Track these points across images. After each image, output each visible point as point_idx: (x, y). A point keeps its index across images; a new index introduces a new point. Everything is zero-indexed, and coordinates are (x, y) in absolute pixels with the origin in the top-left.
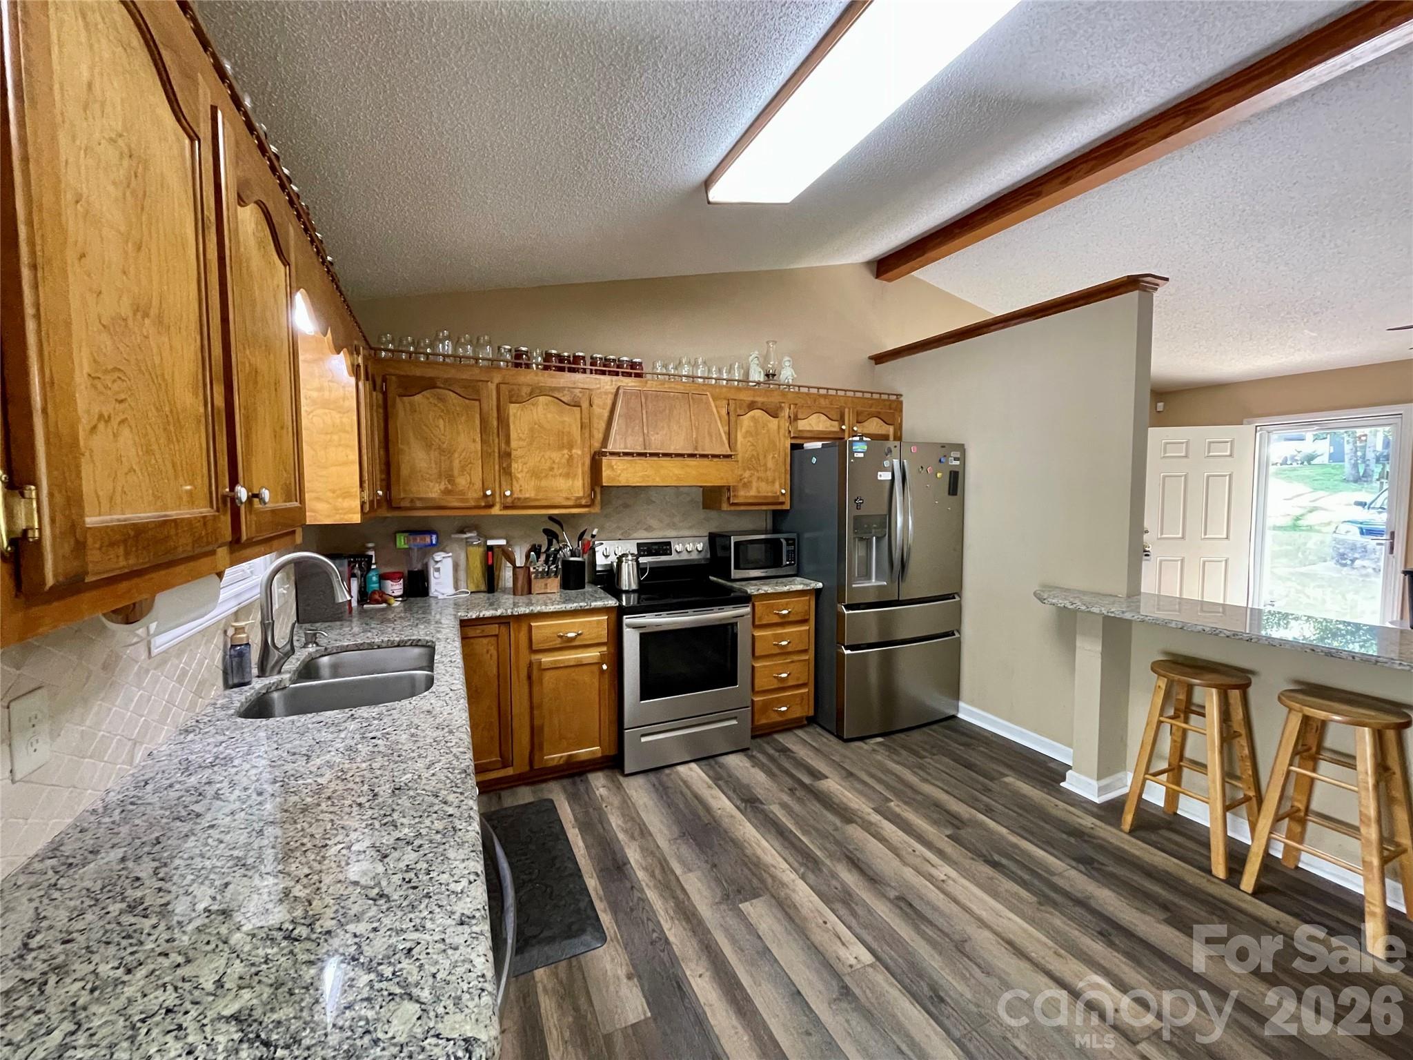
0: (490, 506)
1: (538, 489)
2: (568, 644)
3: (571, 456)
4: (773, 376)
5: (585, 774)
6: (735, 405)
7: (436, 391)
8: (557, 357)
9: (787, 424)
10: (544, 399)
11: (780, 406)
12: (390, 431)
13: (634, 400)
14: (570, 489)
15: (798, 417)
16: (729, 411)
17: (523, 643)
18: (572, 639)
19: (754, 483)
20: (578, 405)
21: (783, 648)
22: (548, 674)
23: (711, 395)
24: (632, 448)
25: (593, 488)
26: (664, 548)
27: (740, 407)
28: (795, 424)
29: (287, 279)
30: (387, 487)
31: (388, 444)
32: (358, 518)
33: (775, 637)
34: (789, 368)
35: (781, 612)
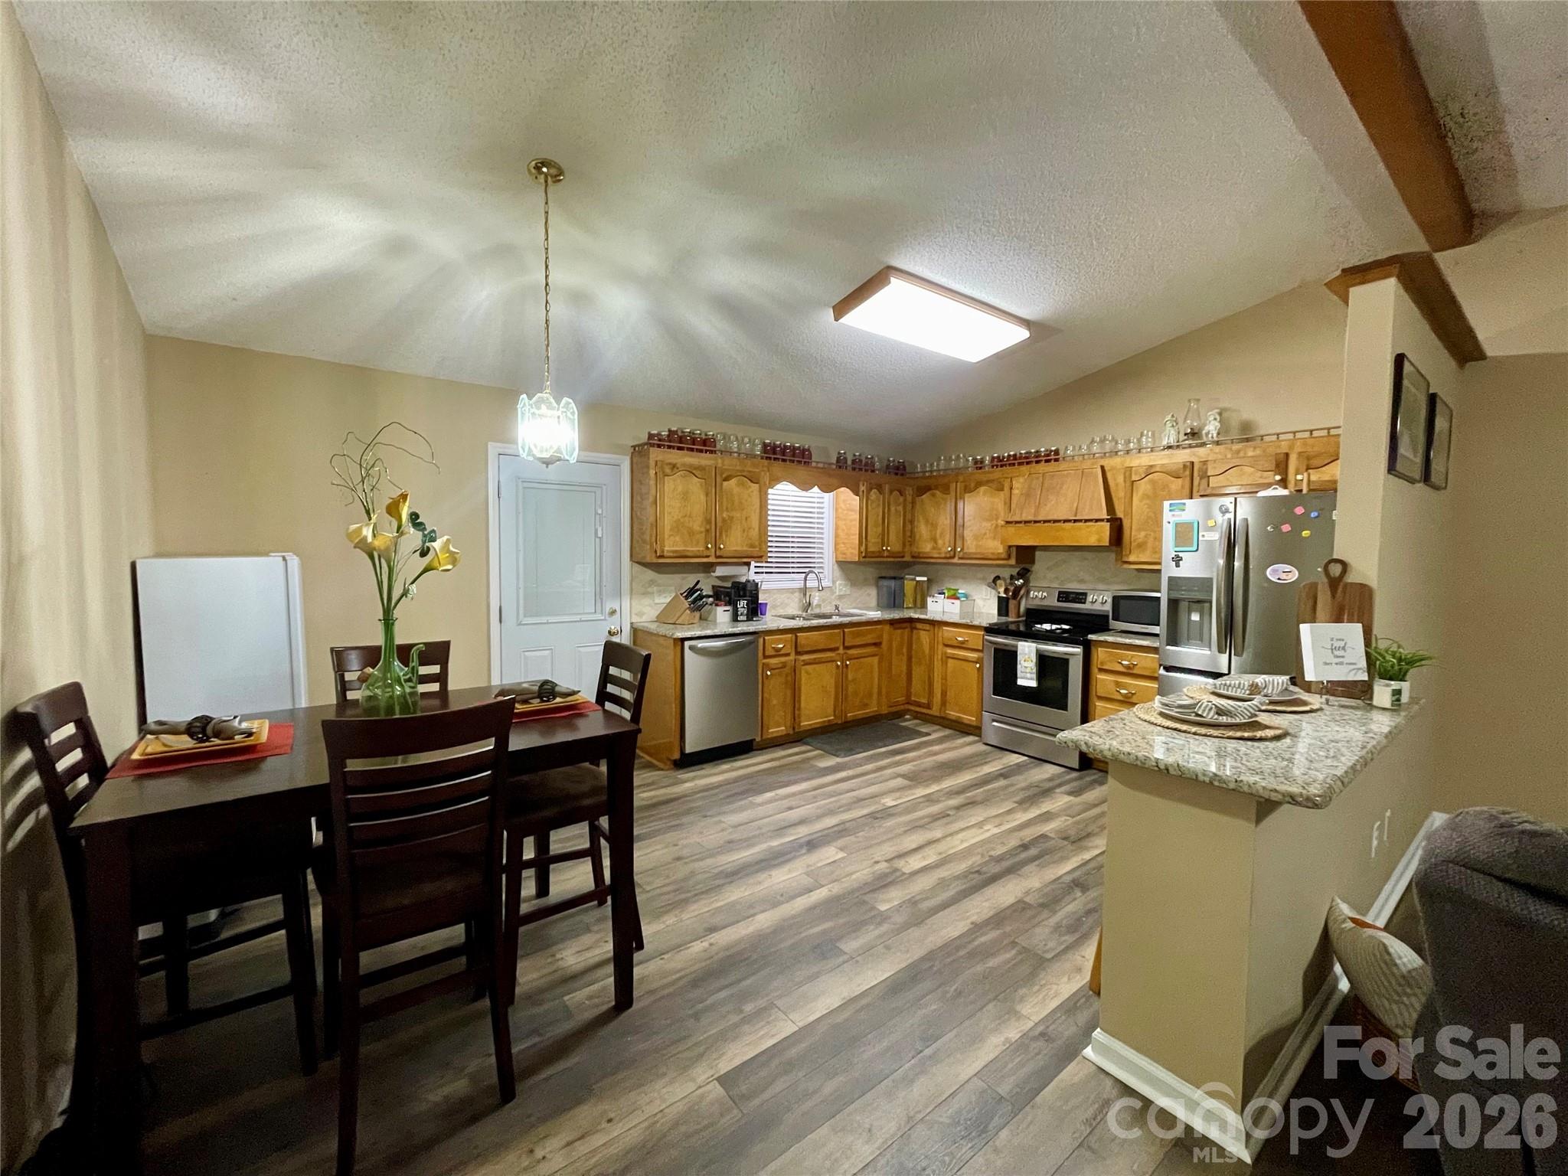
0: (954, 557)
1: (977, 546)
2: (961, 646)
3: (997, 526)
4: (1194, 434)
5: (968, 734)
6: (1131, 471)
7: (931, 492)
8: (998, 457)
9: (1196, 482)
10: (982, 489)
11: (1185, 466)
12: (913, 515)
13: (1034, 482)
14: (995, 547)
15: (1209, 474)
16: (1125, 477)
17: (940, 639)
18: (963, 642)
19: (1150, 545)
20: (1002, 490)
21: (1125, 696)
22: (950, 661)
23: (1102, 467)
24: (1024, 518)
25: (1010, 547)
26: (1081, 597)
27: (1136, 474)
28: (1204, 481)
29: (760, 487)
30: (911, 545)
31: (912, 522)
32: (857, 559)
33: (1118, 684)
34: (1213, 422)
35: (1124, 662)
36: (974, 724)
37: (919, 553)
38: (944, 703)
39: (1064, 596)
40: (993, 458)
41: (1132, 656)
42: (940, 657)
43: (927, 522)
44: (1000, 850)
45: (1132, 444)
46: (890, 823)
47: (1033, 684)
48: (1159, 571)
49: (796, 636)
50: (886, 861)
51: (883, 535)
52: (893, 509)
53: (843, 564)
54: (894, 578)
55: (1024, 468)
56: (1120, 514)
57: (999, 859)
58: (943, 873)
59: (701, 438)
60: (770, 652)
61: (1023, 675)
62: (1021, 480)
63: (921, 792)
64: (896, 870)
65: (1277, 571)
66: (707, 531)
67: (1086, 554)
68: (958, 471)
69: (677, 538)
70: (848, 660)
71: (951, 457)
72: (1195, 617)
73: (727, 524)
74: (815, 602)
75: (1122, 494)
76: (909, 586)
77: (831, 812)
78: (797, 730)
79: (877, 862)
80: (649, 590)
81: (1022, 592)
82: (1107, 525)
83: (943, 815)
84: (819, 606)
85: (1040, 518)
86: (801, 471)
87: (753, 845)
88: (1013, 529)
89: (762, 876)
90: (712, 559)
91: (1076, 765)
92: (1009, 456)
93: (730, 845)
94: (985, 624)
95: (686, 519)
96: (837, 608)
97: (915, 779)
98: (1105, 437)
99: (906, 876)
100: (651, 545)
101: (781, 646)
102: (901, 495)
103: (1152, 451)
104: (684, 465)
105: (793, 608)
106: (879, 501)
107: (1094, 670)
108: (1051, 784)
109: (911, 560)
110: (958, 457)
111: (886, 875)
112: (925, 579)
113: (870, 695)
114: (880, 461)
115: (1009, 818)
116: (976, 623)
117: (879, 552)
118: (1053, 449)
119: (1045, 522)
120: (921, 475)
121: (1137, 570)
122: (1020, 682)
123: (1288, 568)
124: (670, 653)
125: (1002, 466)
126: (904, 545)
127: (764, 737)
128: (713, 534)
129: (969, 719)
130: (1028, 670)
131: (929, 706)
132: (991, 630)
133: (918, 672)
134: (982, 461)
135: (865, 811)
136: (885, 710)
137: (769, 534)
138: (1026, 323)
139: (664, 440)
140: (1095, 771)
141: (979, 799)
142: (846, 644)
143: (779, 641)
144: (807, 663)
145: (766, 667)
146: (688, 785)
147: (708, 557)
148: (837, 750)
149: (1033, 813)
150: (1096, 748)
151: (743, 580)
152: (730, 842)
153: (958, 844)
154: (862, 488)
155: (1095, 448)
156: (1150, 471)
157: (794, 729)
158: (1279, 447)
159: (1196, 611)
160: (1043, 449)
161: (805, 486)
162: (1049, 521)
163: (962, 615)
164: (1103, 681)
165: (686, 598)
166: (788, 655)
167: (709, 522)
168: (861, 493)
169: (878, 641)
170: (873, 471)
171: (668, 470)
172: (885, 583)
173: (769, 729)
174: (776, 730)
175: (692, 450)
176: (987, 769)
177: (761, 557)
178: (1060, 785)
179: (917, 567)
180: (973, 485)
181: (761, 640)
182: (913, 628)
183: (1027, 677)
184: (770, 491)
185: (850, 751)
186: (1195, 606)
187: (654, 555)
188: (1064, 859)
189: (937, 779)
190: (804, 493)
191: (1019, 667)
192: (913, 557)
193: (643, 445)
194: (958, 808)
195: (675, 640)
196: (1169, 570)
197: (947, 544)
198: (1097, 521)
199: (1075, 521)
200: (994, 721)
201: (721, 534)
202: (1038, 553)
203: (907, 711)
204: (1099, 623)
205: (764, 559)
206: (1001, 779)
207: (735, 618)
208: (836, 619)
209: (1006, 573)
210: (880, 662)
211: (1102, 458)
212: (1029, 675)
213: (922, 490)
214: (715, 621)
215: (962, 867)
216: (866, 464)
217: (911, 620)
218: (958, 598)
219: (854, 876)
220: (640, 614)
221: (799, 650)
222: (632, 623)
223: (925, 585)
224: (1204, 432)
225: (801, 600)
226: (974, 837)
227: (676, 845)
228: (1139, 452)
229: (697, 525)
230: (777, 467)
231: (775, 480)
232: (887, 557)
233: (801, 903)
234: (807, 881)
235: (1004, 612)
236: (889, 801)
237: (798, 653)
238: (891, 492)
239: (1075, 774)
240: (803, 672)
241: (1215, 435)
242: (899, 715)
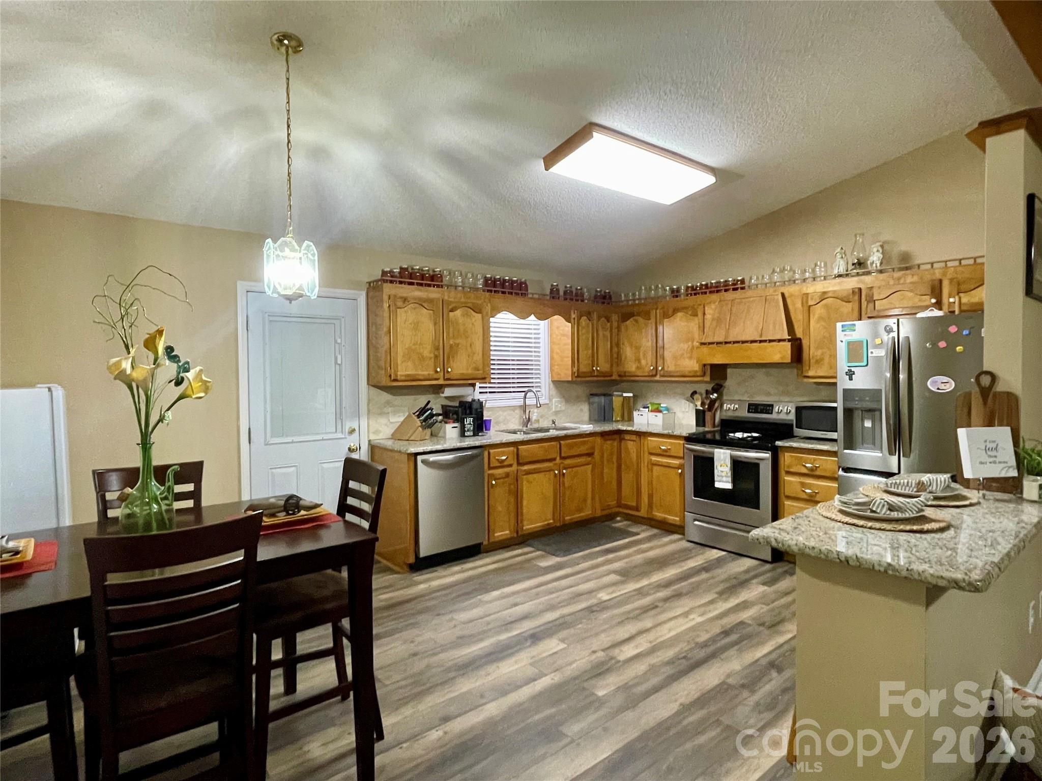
1: (676, 365)
2: (663, 454)
4: (860, 264)
5: (673, 533)
6: (808, 298)
7: (634, 318)
8: (692, 287)
9: (864, 306)
10: (680, 314)
11: (853, 292)
12: (618, 340)
13: (724, 307)
14: (691, 365)
15: (875, 299)
16: (802, 303)
17: (646, 449)
18: (665, 451)
19: (827, 360)
20: (697, 315)
21: (810, 495)
22: (655, 468)
23: (783, 295)
24: (716, 339)
25: (705, 365)
26: (768, 409)
27: (812, 299)
28: (871, 305)
29: (483, 317)
30: (618, 365)
31: (618, 345)
32: (570, 379)
33: (803, 485)
34: (876, 254)
35: (807, 465)
36: (678, 523)
37: (625, 372)
38: (650, 505)
39: (754, 408)
40: (688, 288)
41: (815, 460)
42: (646, 464)
43: (631, 345)
44: (704, 637)
45: (807, 274)
46: (605, 615)
47: (729, 486)
48: (835, 384)
49: (518, 449)
50: (603, 650)
51: (593, 356)
52: (601, 333)
53: (558, 384)
54: (604, 395)
55: (715, 296)
56: (799, 334)
57: (705, 645)
58: (654, 660)
59: (429, 274)
60: (494, 463)
61: (719, 479)
62: (713, 306)
63: (632, 586)
64: (612, 658)
65: (936, 382)
66: (436, 357)
67: (774, 371)
68: (656, 300)
69: (410, 364)
70: (565, 469)
71: (650, 288)
72: (868, 424)
73: (454, 349)
74: (534, 417)
75: (800, 317)
76: (617, 402)
77: (552, 607)
78: (520, 533)
79: (594, 652)
80: (385, 410)
81: (717, 405)
82: (788, 345)
83: (652, 606)
84: (537, 421)
85: (729, 340)
86: (520, 302)
87: (482, 640)
88: (705, 349)
89: (491, 668)
90: (441, 382)
91: (770, 560)
92: (701, 285)
93: (463, 640)
94: (685, 434)
95: (417, 346)
96: (554, 422)
97: (626, 575)
98: (784, 268)
99: (621, 664)
100: (386, 369)
101: (504, 458)
102: (608, 321)
103: (825, 279)
104: (415, 298)
105: (515, 424)
106: (588, 327)
107: (782, 473)
108: (747, 576)
109: (618, 378)
110: (657, 287)
111: (602, 663)
112: (631, 395)
113: (585, 500)
114: (588, 291)
115: (712, 607)
116: (677, 433)
117: (591, 372)
118: (739, 278)
119: (734, 342)
120: (625, 303)
121: (816, 383)
122: (718, 485)
123: (945, 379)
124: (405, 468)
125: (695, 294)
126: (612, 365)
127: (491, 541)
128: (442, 360)
129: (674, 519)
130: (724, 474)
131: (637, 509)
132: (690, 439)
133: (628, 478)
134: (678, 290)
135: (583, 605)
136: (599, 513)
137: (492, 358)
138: (712, 170)
139: (396, 277)
140: (787, 563)
141: (684, 591)
142: (563, 455)
143: (503, 454)
144: (528, 473)
145: (491, 477)
146: (422, 586)
147: (437, 379)
148: (556, 550)
149: (733, 602)
150: (784, 543)
151: (469, 399)
152: (461, 637)
153: (666, 632)
154: (573, 316)
155: (776, 277)
156: (824, 296)
157: (517, 532)
158: (934, 274)
159: (868, 419)
160: (730, 279)
161: (523, 315)
162: (738, 342)
163: (665, 426)
164: (790, 482)
165: (418, 416)
166: (510, 466)
167: (437, 349)
168: (572, 320)
169: (589, 451)
170: (583, 301)
171: (400, 304)
172: (596, 399)
173: (494, 533)
174: (502, 533)
175: (421, 285)
176: (691, 564)
177: (484, 378)
178: (755, 577)
179: (624, 385)
180: (671, 311)
181: (486, 453)
182: (621, 440)
183: (723, 480)
184: (492, 320)
185: (567, 552)
186: (866, 414)
187: (388, 378)
188: (762, 643)
189: (645, 574)
190: (522, 321)
191: (716, 471)
192: (620, 376)
193: (377, 281)
194: (666, 600)
195: (410, 455)
196: (844, 384)
197: (650, 364)
198: (780, 341)
199: (761, 341)
200: (695, 520)
201: (448, 358)
202: (729, 371)
203: (617, 514)
204: (785, 431)
205: (487, 380)
206: (703, 573)
207: (462, 434)
208: (553, 433)
209: (702, 388)
210: (593, 470)
211: (782, 286)
212: (724, 479)
213: (626, 317)
214: (444, 437)
215: (670, 653)
216: (577, 295)
217: (619, 432)
218: (660, 411)
219: (574, 665)
220: (377, 432)
221: (521, 461)
222: (369, 441)
223: (632, 400)
224: (869, 262)
225: (521, 417)
226: (682, 626)
227: (412, 642)
228: (814, 280)
229: (427, 352)
230: (498, 299)
231: (495, 311)
232: (597, 376)
233: (526, 692)
234: (531, 671)
235: (701, 422)
236: (604, 596)
237: (519, 464)
238: (599, 318)
239: (768, 566)
240: (525, 483)
241: (878, 265)
242: (611, 517)
